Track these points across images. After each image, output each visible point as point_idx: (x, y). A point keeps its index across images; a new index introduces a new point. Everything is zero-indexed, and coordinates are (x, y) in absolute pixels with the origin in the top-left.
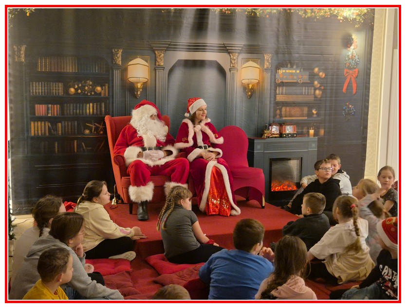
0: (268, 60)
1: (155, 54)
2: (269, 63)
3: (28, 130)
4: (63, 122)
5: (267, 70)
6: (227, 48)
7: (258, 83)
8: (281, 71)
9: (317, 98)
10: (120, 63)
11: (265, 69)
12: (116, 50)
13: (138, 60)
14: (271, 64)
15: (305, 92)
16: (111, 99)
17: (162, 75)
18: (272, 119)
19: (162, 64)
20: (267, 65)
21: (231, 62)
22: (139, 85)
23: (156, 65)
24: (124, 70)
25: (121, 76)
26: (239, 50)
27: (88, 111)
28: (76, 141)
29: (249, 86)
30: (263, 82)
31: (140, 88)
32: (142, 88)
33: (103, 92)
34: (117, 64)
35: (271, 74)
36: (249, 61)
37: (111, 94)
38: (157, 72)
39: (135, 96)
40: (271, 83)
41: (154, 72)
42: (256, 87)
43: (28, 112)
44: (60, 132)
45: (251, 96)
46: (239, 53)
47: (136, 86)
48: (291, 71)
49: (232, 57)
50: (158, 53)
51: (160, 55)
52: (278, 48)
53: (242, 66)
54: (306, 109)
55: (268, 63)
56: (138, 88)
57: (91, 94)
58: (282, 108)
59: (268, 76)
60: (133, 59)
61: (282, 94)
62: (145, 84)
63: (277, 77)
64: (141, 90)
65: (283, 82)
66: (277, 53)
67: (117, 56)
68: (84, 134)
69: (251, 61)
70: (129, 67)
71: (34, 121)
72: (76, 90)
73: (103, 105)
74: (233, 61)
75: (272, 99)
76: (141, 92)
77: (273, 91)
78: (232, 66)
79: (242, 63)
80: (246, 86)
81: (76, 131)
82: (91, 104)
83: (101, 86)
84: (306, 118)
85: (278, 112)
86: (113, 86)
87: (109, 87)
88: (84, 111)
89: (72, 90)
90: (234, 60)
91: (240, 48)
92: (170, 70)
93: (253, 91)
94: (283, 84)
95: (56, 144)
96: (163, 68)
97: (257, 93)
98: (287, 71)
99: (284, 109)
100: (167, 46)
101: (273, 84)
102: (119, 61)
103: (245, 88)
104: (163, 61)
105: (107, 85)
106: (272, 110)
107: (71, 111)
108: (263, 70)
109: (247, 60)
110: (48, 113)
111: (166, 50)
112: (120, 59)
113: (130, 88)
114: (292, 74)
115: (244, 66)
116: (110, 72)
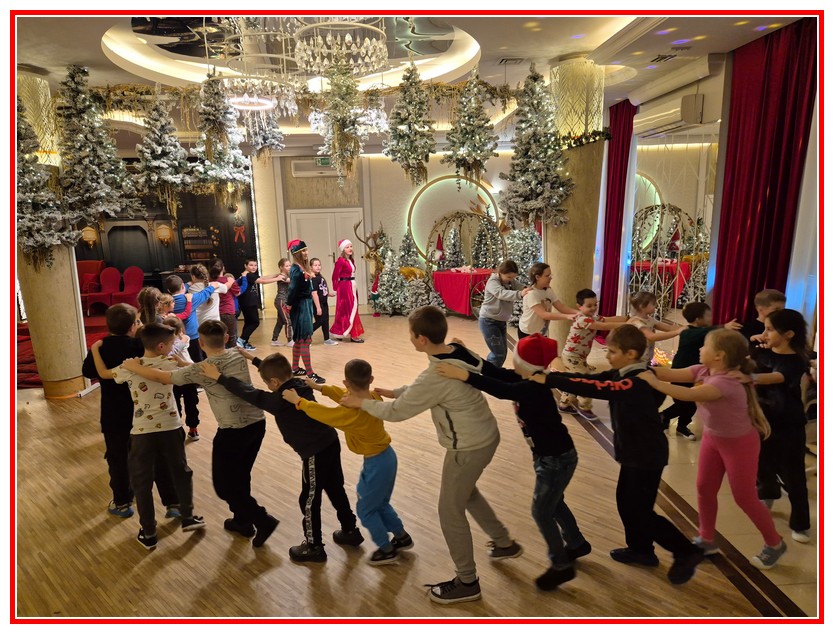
0: (174, 223)
1: (98, 224)
5: (175, 229)
6: (145, 218)
7: (170, 238)
9: (215, 246)
11: (173, 229)
14: (177, 226)
15: (206, 243)
17: (104, 237)
19: (103, 229)
20: (174, 226)
21: (149, 226)
22: (91, 243)
23: (99, 230)
29: (164, 241)
30: (174, 238)
35: (178, 232)
40: (179, 238)
41: (99, 234)
42: (169, 241)
45: (167, 247)
46: (154, 220)
49: (149, 223)
54: (208, 254)
59: (176, 234)
62: (94, 242)
63: (182, 234)
66: (179, 218)
69: (163, 224)
75: (182, 248)
76: (93, 247)
77: (181, 243)
78: (150, 229)
79: (157, 226)
91: (154, 217)
92: (109, 233)
94: (188, 238)
96: (105, 231)
97: (171, 244)
98: (190, 230)
99: (191, 254)
103: (162, 241)
109: (160, 224)
114: (193, 232)
115: (159, 228)
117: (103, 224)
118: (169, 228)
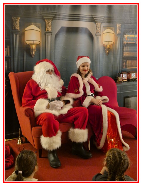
0: (119, 28)
1: (45, 22)
2: (119, 30)
5: (119, 34)
6: (94, 19)
7: (113, 44)
8: (126, 36)
10: (19, 29)
11: (117, 34)
12: (15, 18)
13: (32, 27)
14: (121, 31)
16: (12, 58)
17: (50, 39)
18: (121, 69)
19: (50, 30)
22: (34, 47)
23: (46, 31)
24: (22, 35)
25: (20, 39)
26: (101, 20)
29: (107, 47)
30: (116, 43)
31: (35, 49)
32: (36, 49)
34: (16, 29)
35: (121, 38)
36: (107, 28)
37: (12, 54)
38: (47, 36)
39: (31, 55)
41: (44, 36)
42: (111, 47)
45: (108, 53)
46: (102, 23)
47: (31, 47)
48: (132, 36)
49: (97, 25)
50: (47, 21)
51: (48, 23)
53: (103, 32)
56: (33, 49)
58: (126, 61)
60: (28, 26)
61: (127, 52)
62: (38, 45)
63: (124, 40)
64: (35, 51)
65: (127, 44)
66: (124, 23)
67: (16, 23)
69: (109, 28)
70: (26, 32)
74: (98, 29)
75: (121, 55)
77: (121, 50)
78: (97, 32)
79: (103, 30)
80: (106, 46)
85: (124, 64)
87: (10, 49)
90: (99, 27)
91: (102, 19)
92: (56, 35)
93: (109, 49)
96: (51, 33)
97: (112, 51)
98: (130, 36)
100: (54, 16)
101: (122, 45)
102: (18, 27)
104: (51, 28)
105: (8, 46)
106: (121, 62)
108: (116, 35)
111: (53, 19)
112: (18, 25)
113: (27, 49)
115: (104, 32)
116: (11, 36)
117: (50, 23)
118: (113, 32)
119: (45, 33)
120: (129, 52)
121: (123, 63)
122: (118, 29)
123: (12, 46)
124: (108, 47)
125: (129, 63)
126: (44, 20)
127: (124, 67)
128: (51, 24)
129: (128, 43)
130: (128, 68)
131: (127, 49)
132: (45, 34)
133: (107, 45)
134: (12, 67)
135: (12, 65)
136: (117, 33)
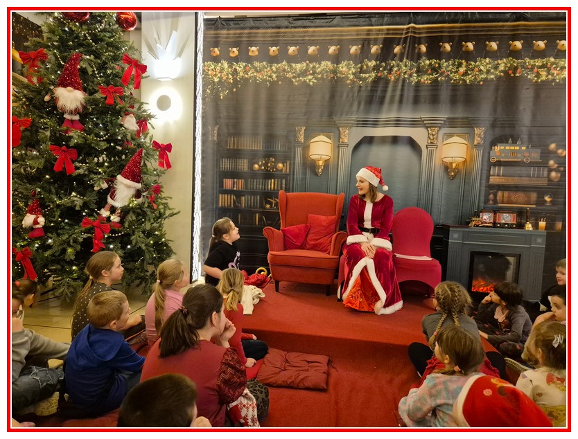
0: (480, 134)
1: (339, 131)
2: (481, 138)
3: (217, 202)
4: (246, 196)
5: (477, 146)
6: (425, 122)
7: (465, 162)
8: (497, 148)
9: (552, 181)
10: (303, 141)
11: (475, 145)
12: (299, 128)
13: (322, 138)
14: (484, 139)
15: (534, 174)
16: (291, 176)
17: (346, 153)
18: (482, 205)
19: (346, 141)
21: (429, 138)
22: (321, 163)
23: (339, 142)
24: (306, 148)
25: (303, 153)
26: (440, 123)
27: (269, 186)
28: (257, 215)
29: (452, 166)
30: (472, 160)
31: (321, 166)
32: (324, 166)
33: (284, 169)
34: (299, 141)
35: (483, 152)
36: (453, 136)
37: (292, 171)
38: (340, 149)
39: (316, 174)
40: (482, 161)
41: (337, 149)
42: (461, 167)
43: (218, 185)
44: (243, 205)
45: (455, 176)
46: (440, 128)
47: (317, 163)
49: (430, 132)
50: (343, 130)
51: (344, 132)
52: (495, 120)
53: (443, 141)
54: (534, 196)
55: (479, 139)
56: (319, 166)
57: (273, 171)
58: (497, 192)
59: (478, 154)
60: (315, 137)
61: (498, 175)
62: (327, 162)
63: (492, 154)
64: (322, 168)
65: (500, 161)
66: (493, 126)
67: (299, 134)
68: (265, 208)
69: (457, 136)
70: (311, 144)
71: (222, 194)
72: (260, 166)
73: (284, 181)
74: (431, 137)
75: (484, 182)
76: (323, 170)
77: (485, 172)
78: (429, 142)
80: (449, 165)
81: (258, 205)
82: (273, 180)
83: (283, 163)
84: (535, 206)
85: (491, 196)
86: (294, 163)
87: (290, 164)
88: (266, 187)
89: (256, 166)
90: (433, 135)
91: (442, 122)
92: (354, 148)
93: (457, 171)
94: (499, 164)
95: (240, 216)
96: (347, 145)
97: (463, 172)
98: (507, 148)
99: (500, 194)
101: (486, 164)
102: (302, 139)
103: (447, 168)
104: (347, 138)
105: (288, 162)
106: (483, 194)
107: (255, 186)
108: (472, 147)
109: (450, 135)
110: (234, 187)
111: (351, 127)
112: (302, 136)
113: (312, 166)
114: (514, 152)
115: (445, 142)
116: (293, 150)
117: (347, 131)
118: (466, 142)
119: (338, 145)
120: (503, 176)
121: (487, 195)
122: (476, 137)
123: (292, 162)
124: (454, 167)
125: (503, 196)
126: (338, 128)
127: (491, 202)
128: (349, 134)
129: (502, 160)
130: (500, 205)
131: (499, 170)
132: (339, 147)
133: (451, 163)
134: (291, 187)
135: (291, 184)
136: (476, 142)
